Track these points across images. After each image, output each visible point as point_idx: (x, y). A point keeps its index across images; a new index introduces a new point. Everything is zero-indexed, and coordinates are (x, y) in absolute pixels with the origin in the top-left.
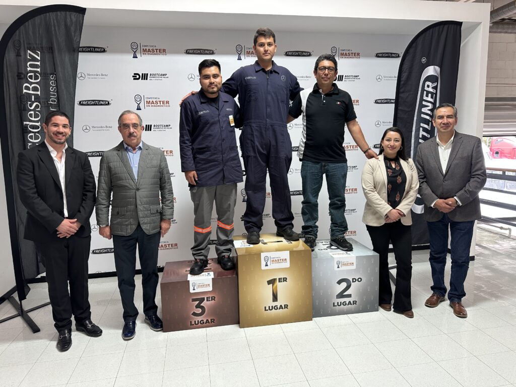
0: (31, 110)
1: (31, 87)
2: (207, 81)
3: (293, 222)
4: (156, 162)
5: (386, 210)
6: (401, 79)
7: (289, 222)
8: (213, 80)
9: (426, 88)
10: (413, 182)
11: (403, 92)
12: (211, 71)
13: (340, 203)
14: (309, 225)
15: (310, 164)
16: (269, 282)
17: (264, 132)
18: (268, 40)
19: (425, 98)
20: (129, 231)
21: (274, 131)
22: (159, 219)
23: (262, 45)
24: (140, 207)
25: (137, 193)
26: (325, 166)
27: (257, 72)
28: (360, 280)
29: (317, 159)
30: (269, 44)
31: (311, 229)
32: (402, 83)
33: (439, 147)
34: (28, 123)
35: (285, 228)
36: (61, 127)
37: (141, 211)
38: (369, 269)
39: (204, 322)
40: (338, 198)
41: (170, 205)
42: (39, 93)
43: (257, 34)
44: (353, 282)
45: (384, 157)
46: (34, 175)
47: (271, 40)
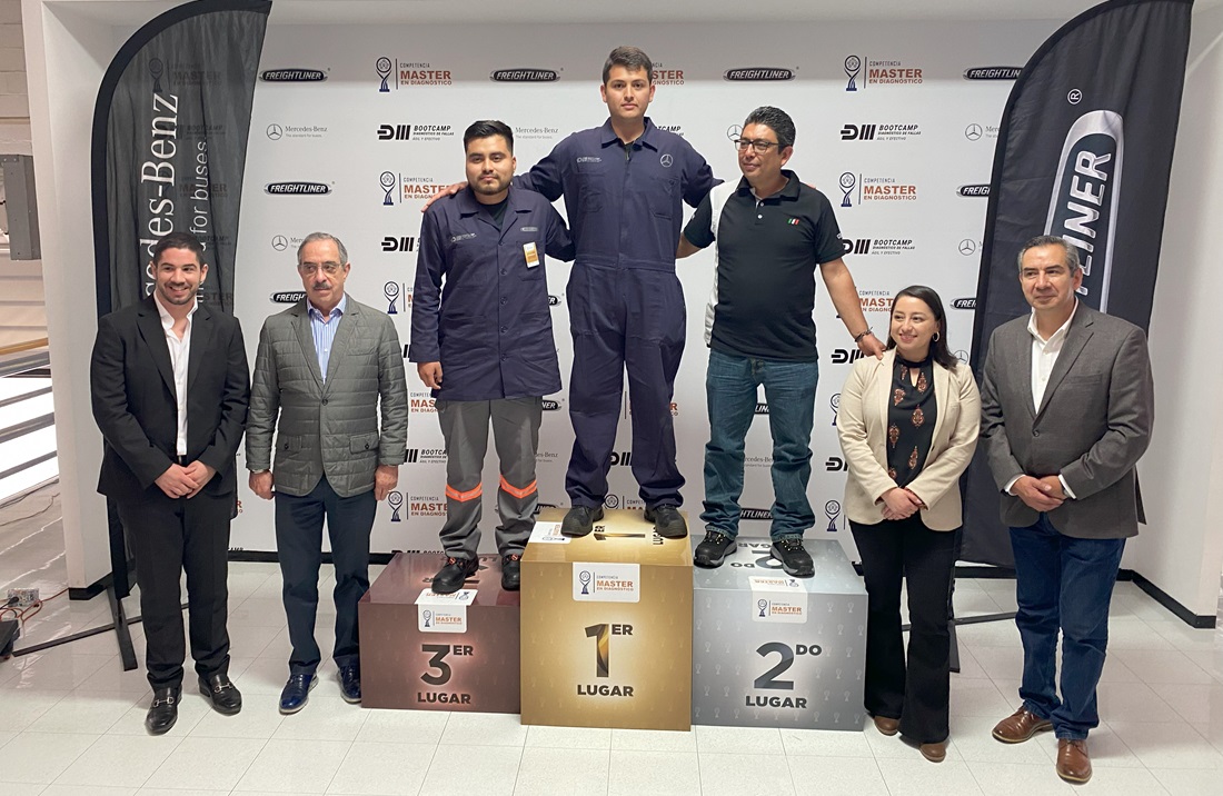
0: (155, 216)
1: (157, 170)
2: (477, 168)
3: (681, 490)
4: (369, 343)
5: (878, 487)
6: (1008, 146)
7: (672, 491)
8: (489, 164)
9: (1079, 168)
10: (961, 426)
11: (1010, 179)
12: (485, 146)
13: (791, 457)
14: (717, 501)
15: (725, 360)
16: (590, 631)
17: (612, 283)
18: (634, 76)
19: (1075, 193)
20: (305, 486)
21: (637, 281)
22: (373, 463)
23: (620, 85)
24: (327, 439)
25: (323, 407)
26: (757, 367)
27: (604, 146)
28: (815, 650)
29: (737, 349)
30: (636, 84)
31: (720, 512)
32: (1009, 154)
33: (1035, 343)
34: (147, 241)
35: (656, 505)
36: (179, 271)
37: (329, 447)
38: (841, 627)
39: (446, 699)
40: (787, 445)
41: (396, 434)
42: (172, 180)
43: (610, 62)
44: (798, 653)
45: (897, 356)
46: (125, 367)
47: (641, 75)
